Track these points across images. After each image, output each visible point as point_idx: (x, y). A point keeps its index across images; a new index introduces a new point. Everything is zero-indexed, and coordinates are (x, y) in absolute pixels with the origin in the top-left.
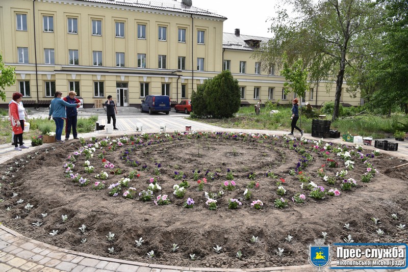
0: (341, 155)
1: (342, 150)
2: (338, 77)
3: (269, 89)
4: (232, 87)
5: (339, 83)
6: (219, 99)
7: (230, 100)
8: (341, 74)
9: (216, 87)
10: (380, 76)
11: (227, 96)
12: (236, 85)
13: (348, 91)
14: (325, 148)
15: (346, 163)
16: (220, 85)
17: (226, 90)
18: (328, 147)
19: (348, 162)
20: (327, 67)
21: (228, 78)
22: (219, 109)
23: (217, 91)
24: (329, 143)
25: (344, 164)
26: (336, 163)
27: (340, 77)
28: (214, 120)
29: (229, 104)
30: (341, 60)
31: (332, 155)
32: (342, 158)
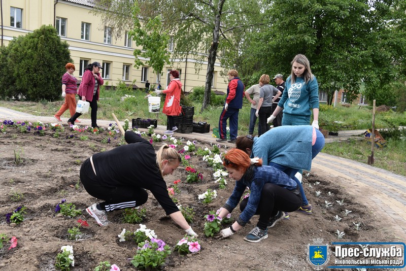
0: (209, 161)
1: (210, 152)
2: (210, 52)
3: (124, 66)
4: (57, 52)
5: (212, 60)
6: (35, 71)
7: (55, 73)
8: (215, 47)
9: (30, 50)
10: (262, 50)
11: (49, 66)
12: (64, 51)
13: (222, 74)
14: (186, 148)
15: (215, 175)
16: (37, 48)
17: (48, 56)
18: (190, 147)
19: (217, 173)
20: (197, 37)
21: (50, 38)
22: (35, 86)
23: (31, 57)
24: (191, 141)
25: (212, 176)
26: (199, 175)
27: (213, 52)
28: (26, 103)
29: (53, 79)
30: (214, 28)
31: (195, 160)
32: (209, 165)
